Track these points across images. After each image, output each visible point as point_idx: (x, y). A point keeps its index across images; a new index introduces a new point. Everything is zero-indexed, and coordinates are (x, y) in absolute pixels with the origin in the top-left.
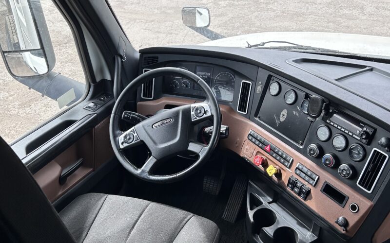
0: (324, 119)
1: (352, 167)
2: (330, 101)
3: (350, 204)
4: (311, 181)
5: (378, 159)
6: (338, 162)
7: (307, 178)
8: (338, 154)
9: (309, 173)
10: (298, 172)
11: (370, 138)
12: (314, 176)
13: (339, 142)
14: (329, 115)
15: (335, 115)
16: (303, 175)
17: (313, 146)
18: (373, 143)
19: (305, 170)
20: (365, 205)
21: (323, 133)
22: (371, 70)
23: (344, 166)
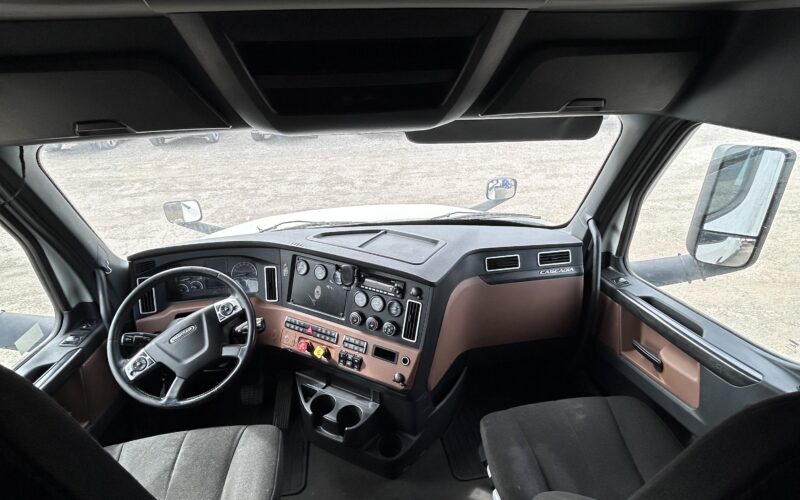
0: (358, 286)
1: (394, 323)
2: (359, 267)
3: (400, 360)
4: (361, 350)
5: (414, 308)
6: (381, 323)
7: (356, 348)
8: (380, 315)
9: (357, 342)
10: (346, 344)
11: (403, 292)
12: (362, 344)
13: (377, 304)
14: (361, 281)
15: (366, 280)
16: (351, 346)
17: (354, 314)
18: (407, 295)
19: (352, 340)
20: (413, 354)
21: (360, 299)
22: (386, 232)
23: (386, 325)
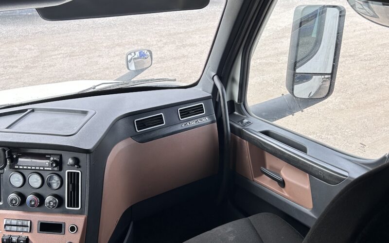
0: (12, 167)
1: (56, 196)
2: (9, 148)
3: (68, 228)
4: (25, 229)
5: (73, 177)
6: (42, 199)
7: (20, 229)
8: (39, 191)
9: (20, 223)
10: (8, 228)
11: (59, 164)
12: (25, 223)
13: (35, 181)
14: (14, 161)
15: (20, 159)
16: (15, 228)
17: (12, 196)
18: (64, 167)
19: (14, 222)
20: (79, 221)
21: (16, 180)
22: (33, 111)
23: (48, 199)
